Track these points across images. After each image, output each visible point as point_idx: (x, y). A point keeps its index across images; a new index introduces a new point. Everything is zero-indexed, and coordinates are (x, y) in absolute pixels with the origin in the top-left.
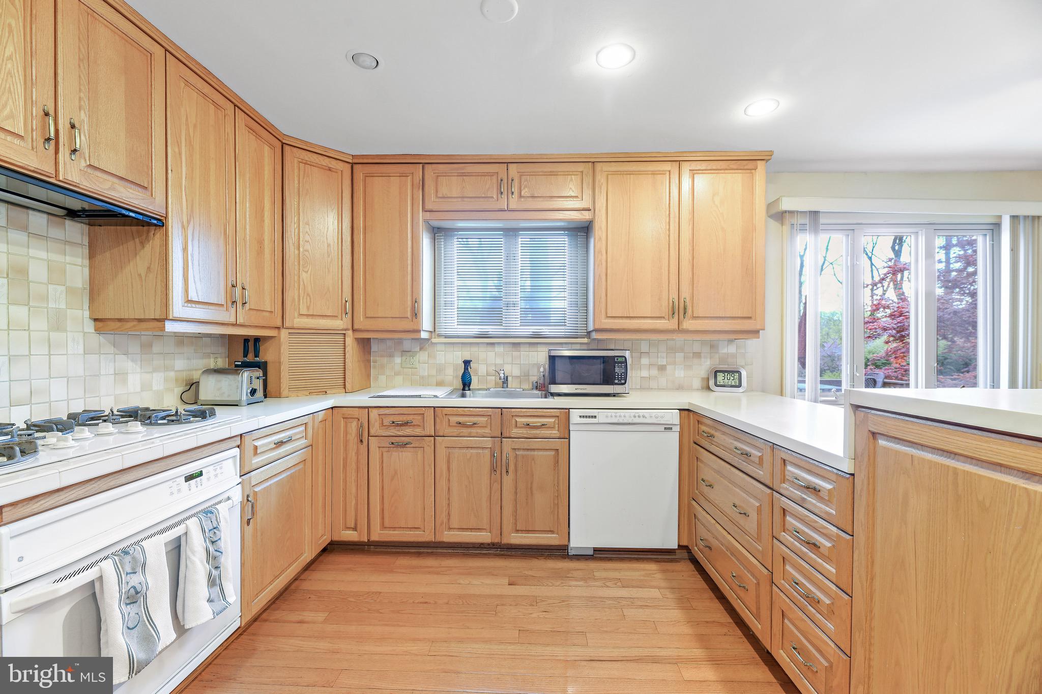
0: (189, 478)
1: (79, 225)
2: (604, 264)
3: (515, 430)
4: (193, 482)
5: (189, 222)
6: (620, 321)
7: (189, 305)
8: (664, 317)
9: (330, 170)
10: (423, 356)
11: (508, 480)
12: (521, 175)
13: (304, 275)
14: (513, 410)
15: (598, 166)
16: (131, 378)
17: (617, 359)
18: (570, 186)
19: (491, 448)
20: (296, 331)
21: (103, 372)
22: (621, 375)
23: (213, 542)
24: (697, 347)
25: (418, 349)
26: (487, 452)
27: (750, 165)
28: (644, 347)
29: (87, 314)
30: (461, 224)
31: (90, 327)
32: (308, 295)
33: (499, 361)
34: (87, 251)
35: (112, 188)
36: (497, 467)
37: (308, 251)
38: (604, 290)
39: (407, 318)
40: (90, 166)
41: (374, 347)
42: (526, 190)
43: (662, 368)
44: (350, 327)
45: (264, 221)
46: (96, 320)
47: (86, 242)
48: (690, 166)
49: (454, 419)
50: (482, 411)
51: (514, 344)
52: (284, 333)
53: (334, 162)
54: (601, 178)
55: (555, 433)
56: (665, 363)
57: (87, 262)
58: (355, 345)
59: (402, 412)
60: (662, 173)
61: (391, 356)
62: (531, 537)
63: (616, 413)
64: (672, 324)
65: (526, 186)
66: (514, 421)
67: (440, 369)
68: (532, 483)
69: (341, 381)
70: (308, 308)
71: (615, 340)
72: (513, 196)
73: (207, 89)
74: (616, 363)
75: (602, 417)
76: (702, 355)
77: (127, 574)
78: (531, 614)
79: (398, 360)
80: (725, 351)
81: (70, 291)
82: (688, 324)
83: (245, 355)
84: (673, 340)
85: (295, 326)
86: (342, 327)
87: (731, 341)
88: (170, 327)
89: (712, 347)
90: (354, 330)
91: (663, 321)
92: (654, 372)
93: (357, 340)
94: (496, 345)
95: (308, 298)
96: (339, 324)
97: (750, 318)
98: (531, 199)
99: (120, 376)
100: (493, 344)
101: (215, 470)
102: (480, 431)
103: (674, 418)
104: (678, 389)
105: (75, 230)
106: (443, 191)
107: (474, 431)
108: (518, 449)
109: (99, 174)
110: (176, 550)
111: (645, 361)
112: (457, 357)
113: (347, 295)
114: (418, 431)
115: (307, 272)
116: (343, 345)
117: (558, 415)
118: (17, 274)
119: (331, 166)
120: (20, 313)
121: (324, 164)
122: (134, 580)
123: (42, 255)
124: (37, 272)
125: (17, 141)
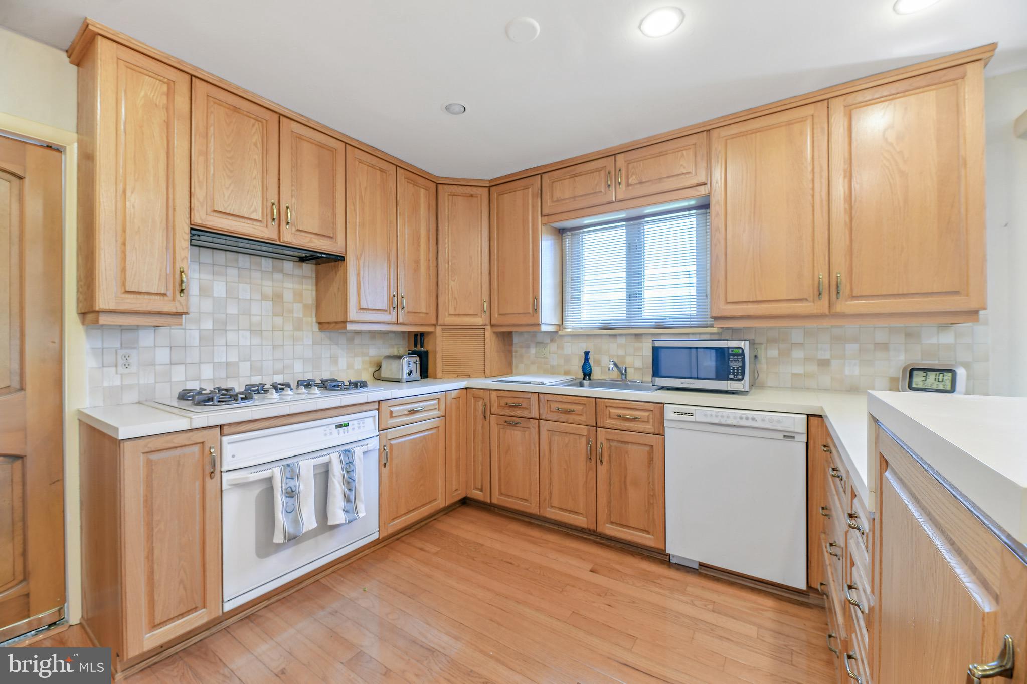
0: (339, 426)
1: (310, 265)
2: (723, 242)
3: (609, 421)
4: (341, 429)
5: (361, 255)
6: (744, 306)
7: (362, 311)
8: (806, 299)
10: (553, 347)
11: (602, 470)
12: (628, 163)
13: (452, 283)
14: (606, 400)
15: (715, 134)
16: (340, 360)
17: (732, 351)
18: (681, 163)
19: (586, 436)
20: (447, 327)
22: (738, 369)
23: (348, 472)
25: (548, 341)
26: (584, 440)
27: (952, 74)
28: (797, 336)
29: (314, 319)
30: (587, 221)
31: (316, 327)
32: (455, 298)
33: (621, 352)
34: (314, 280)
35: (311, 241)
36: (594, 456)
37: (454, 264)
38: (723, 272)
39: (529, 313)
40: (298, 230)
41: (516, 339)
42: (634, 177)
43: (824, 364)
44: (488, 322)
45: (420, 245)
46: (319, 323)
47: (314, 275)
48: (845, 100)
49: (554, 406)
50: (578, 400)
51: (636, 335)
52: (439, 329)
53: (474, 189)
54: (717, 146)
55: (649, 427)
56: (827, 356)
57: (314, 288)
58: (494, 338)
59: (514, 396)
60: (803, 120)
61: (528, 347)
62: (625, 532)
63: (717, 412)
64: (822, 306)
65: (633, 174)
66: (608, 412)
67: (567, 360)
68: (625, 477)
69: (482, 367)
70: (455, 309)
71: (756, 328)
72: (621, 186)
73: (374, 161)
74: (730, 355)
75: (700, 415)
76: (891, 346)
77: (287, 478)
78: (594, 602)
79: (533, 351)
80: (934, 340)
81: (306, 306)
82: (842, 306)
83: (416, 346)
85: (446, 323)
86: (481, 323)
87: (944, 327)
88: (350, 327)
89: (908, 335)
90: (492, 326)
91: (805, 304)
92: (813, 368)
93: (497, 333)
94: (618, 337)
95: (456, 301)
96: (479, 321)
97: (956, 293)
98: (638, 186)
99: (334, 360)
100: (615, 335)
101: (359, 424)
102: (577, 418)
103: (799, 425)
104: (850, 391)
105: (308, 268)
106: (558, 195)
107: (571, 418)
108: (612, 440)
109: (303, 234)
110: (324, 473)
111: (797, 354)
112: (581, 347)
113: (486, 298)
114: (525, 414)
115: (454, 281)
116: (483, 338)
117: (652, 409)
118: (277, 298)
119: (472, 193)
120: (279, 320)
121: (467, 193)
122: (291, 483)
123: (290, 285)
124: (288, 296)
125: (258, 224)
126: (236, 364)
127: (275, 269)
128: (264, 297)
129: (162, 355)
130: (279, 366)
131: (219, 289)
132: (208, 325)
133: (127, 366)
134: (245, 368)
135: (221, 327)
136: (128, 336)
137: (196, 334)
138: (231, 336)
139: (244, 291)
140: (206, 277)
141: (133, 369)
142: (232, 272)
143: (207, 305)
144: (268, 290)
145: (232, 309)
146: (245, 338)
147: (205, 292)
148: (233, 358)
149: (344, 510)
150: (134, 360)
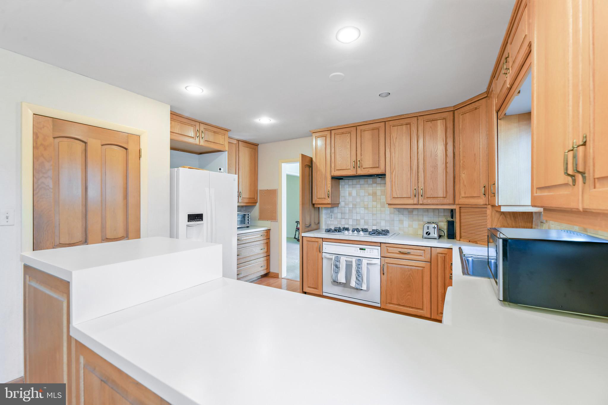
4: (361, 250)
7: (394, 199)
9: (476, 109)
13: (463, 176)
16: (405, 222)
21: (395, 219)
23: (358, 268)
32: (465, 186)
37: (464, 162)
40: (363, 168)
44: (488, 203)
52: (458, 207)
53: (477, 103)
70: (465, 193)
77: (336, 261)
85: (460, 203)
86: (482, 203)
90: (491, 205)
95: (465, 188)
96: (481, 201)
99: (401, 221)
101: (370, 251)
110: (349, 265)
113: (484, 183)
115: (464, 173)
116: (486, 214)
118: (374, 194)
119: (475, 107)
120: (375, 203)
121: (473, 108)
122: (337, 263)
123: (380, 188)
124: (379, 193)
125: (350, 170)
126: (359, 220)
127: (374, 183)
128: (369, 195)
129: (339, 216)
130: (375, 222)
131: (354, 193)
132: (351, 206)
133: (331, 218)
134: (362, 222)
135: (355, 206)
136: (332, 209)
137: (348, 209)
138: (358, 210)
139: (362, 193)
140: (351, 189)
141: (333, 219)
142: (358, 186)
143: (350, 199)
144: (371, 192)
145: (358, 200)
146: (362, 211)
147: (350, 194)
148: (358, 218)
149: (356, 283)
150: (333, 217)
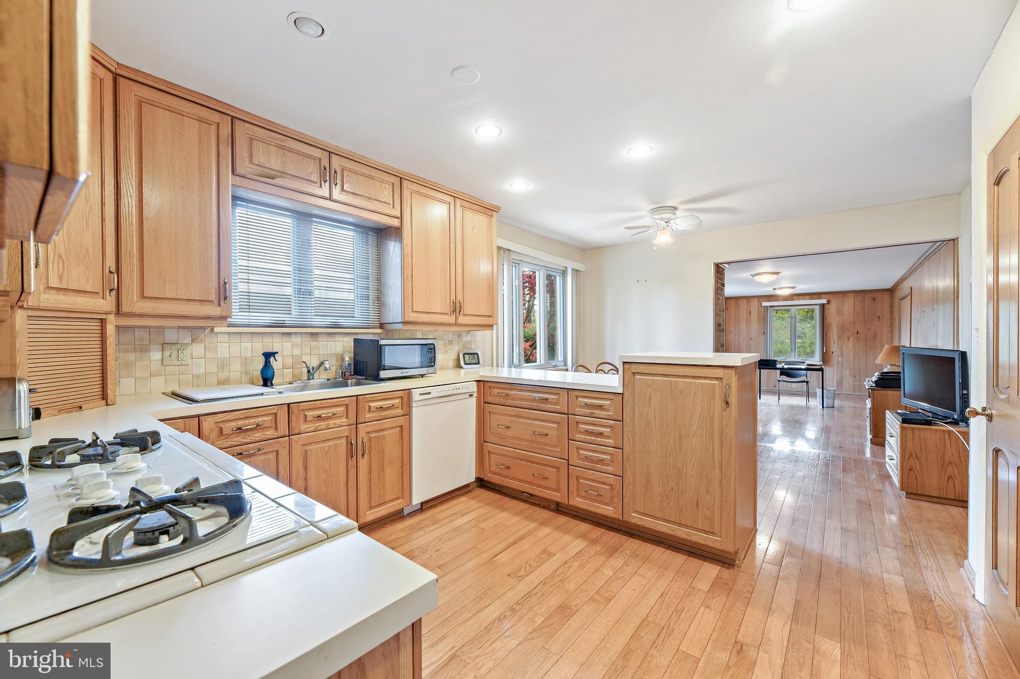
2: (410, 266)
3: (368, 415)
6: (421, 315)
8: (448, 314)
10: (197, 349)
11: (363, 463)
12: (344, 168)
14: (367, 396)
15: (404, 182)
18: (385, 193)
19: (347, 437)
20: (38, 314)
24: (450, 337)
25: (189, 340)
26: (344, 441)
27: (490, 213)
33: (297, 352)
36: (353, 451)
38: (410, 289)
39: (211, 301)
42: (349, 185)
44: (114, 309)
48: (461, 203)
49: (311, 414)
50: (340, 401)
51: (312, 334)
52: (20, 316)
54: (407, 194)
55: (399, 411)
59: (249, 415)
61: (144, 349)
62: (383, 510)
63: (443, 388)
65: (346, 183)
66: (367, 406)
67: (223, 364)
68: (383, 461)
69: (98, 389)
70: (60, 278)
72: (336, 187)
75: (435, 392)
76: (454, 342)
79: (156, 355)
80: (465, 339)
82: (462, 320)
84: (436, 330)
87: (468, 332)
90: (120, 315)
91: (447, 317)
95: (61, 263)
96: (100, 305)
97: (491, 316)
98: (352, 195)
102: (338, 421)
103: (473, 388)
106: (259, 158)
107: (331, 422)
108: (371, 432)
113: (112, 263)
114: (270, 433)
116: (100, 335)
117: (402, 395)
